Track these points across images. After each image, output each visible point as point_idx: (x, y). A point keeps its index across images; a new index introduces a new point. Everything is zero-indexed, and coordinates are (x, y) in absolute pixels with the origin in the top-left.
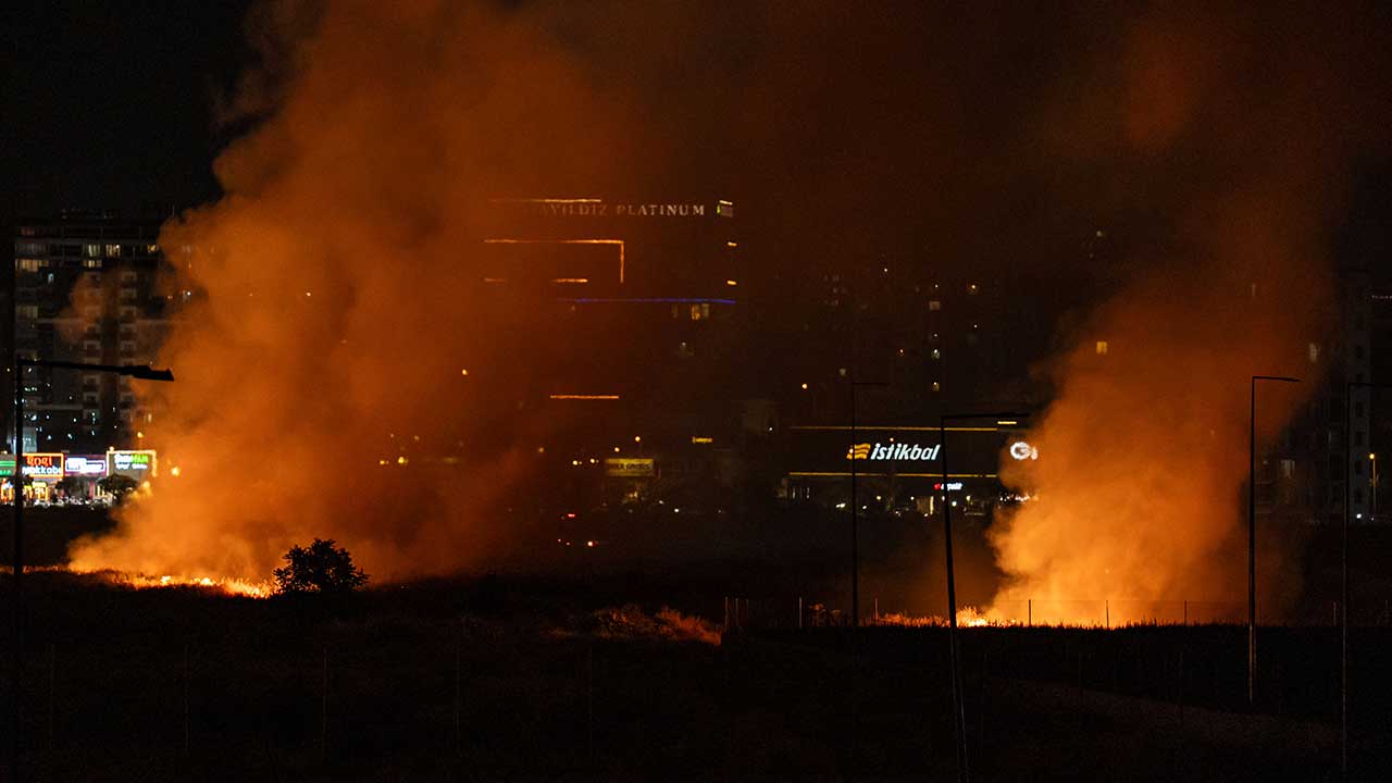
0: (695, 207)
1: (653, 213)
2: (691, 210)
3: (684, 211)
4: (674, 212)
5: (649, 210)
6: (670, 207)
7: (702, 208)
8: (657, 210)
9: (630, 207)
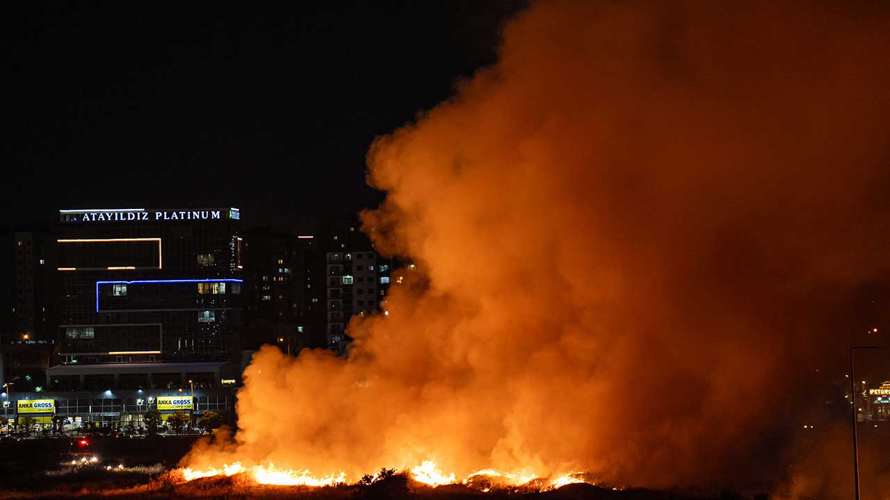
0: (213, 213)
1: (182, 218)
2: (210, 214)
3: (205, 216)
4: (198, 217)
5: (179, 216)
6: (194, 213)
7: (218, 213)
8: (186, 216)
9: (165, 213)
